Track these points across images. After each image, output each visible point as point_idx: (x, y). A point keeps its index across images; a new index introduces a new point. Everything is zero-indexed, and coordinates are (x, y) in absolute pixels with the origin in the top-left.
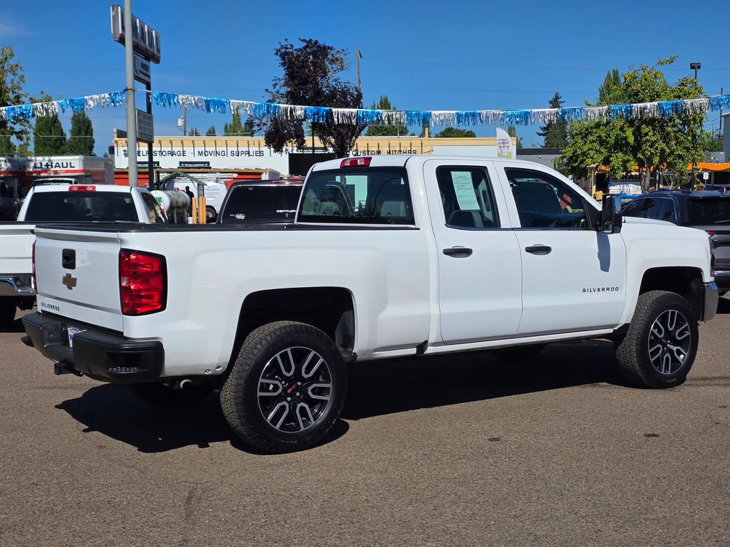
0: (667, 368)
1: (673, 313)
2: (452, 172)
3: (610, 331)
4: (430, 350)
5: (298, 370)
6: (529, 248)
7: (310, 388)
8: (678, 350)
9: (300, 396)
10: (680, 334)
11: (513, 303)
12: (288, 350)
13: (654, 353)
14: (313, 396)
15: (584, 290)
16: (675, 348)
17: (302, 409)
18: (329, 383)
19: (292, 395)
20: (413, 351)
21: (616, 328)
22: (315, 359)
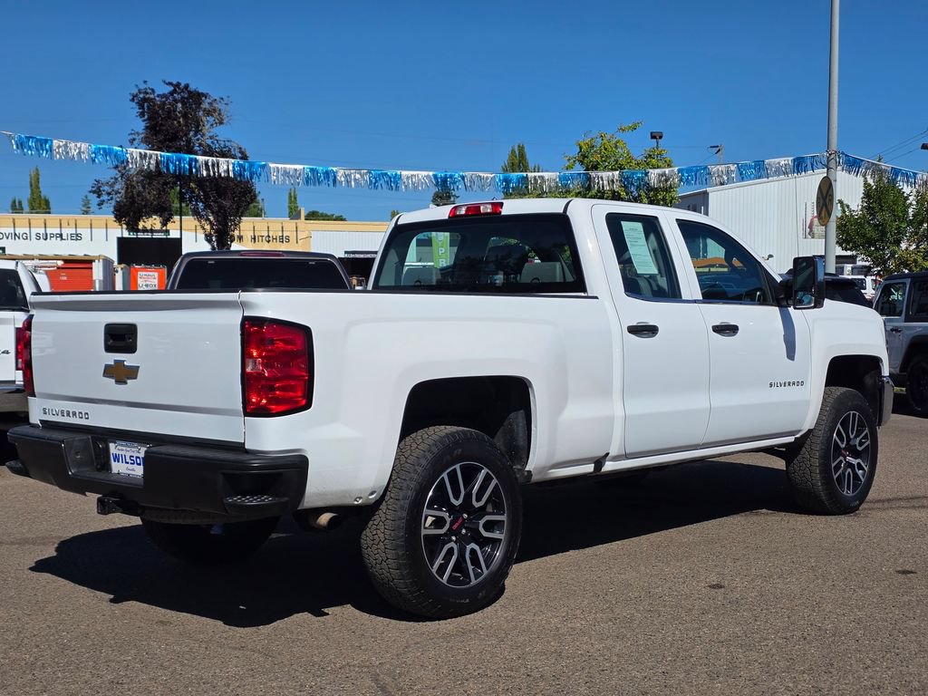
0: (849, 489)
1: (854, 415)
2: (622, 222)
3: (791, 439)
4: (609, 466)
5: (468, 496)
6: (717, 326)
7: (482, 522)
8: (859, 464)
9: (466, 534)
10: (861, 444)
11: (699, 402)
12: (457, 467)
13: (837, 468)
14: (486, 534)
15: (771, 385)
16: (855, 462)
17: (473, 552)
18: (503, 514)
19: (457, 533)
20: (590, 468)
21: (797, 436)
22: (487, 479)
